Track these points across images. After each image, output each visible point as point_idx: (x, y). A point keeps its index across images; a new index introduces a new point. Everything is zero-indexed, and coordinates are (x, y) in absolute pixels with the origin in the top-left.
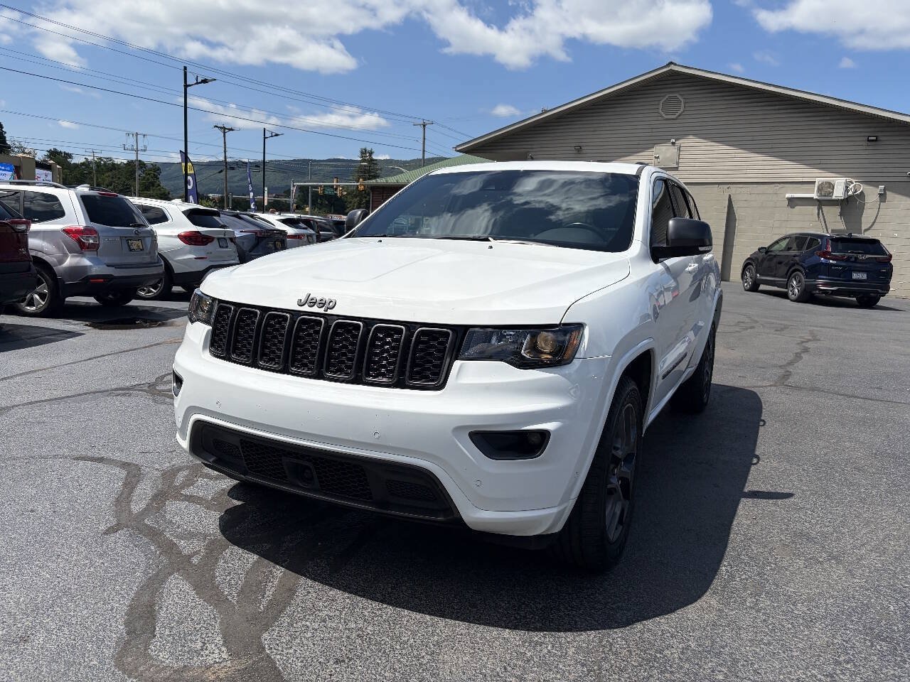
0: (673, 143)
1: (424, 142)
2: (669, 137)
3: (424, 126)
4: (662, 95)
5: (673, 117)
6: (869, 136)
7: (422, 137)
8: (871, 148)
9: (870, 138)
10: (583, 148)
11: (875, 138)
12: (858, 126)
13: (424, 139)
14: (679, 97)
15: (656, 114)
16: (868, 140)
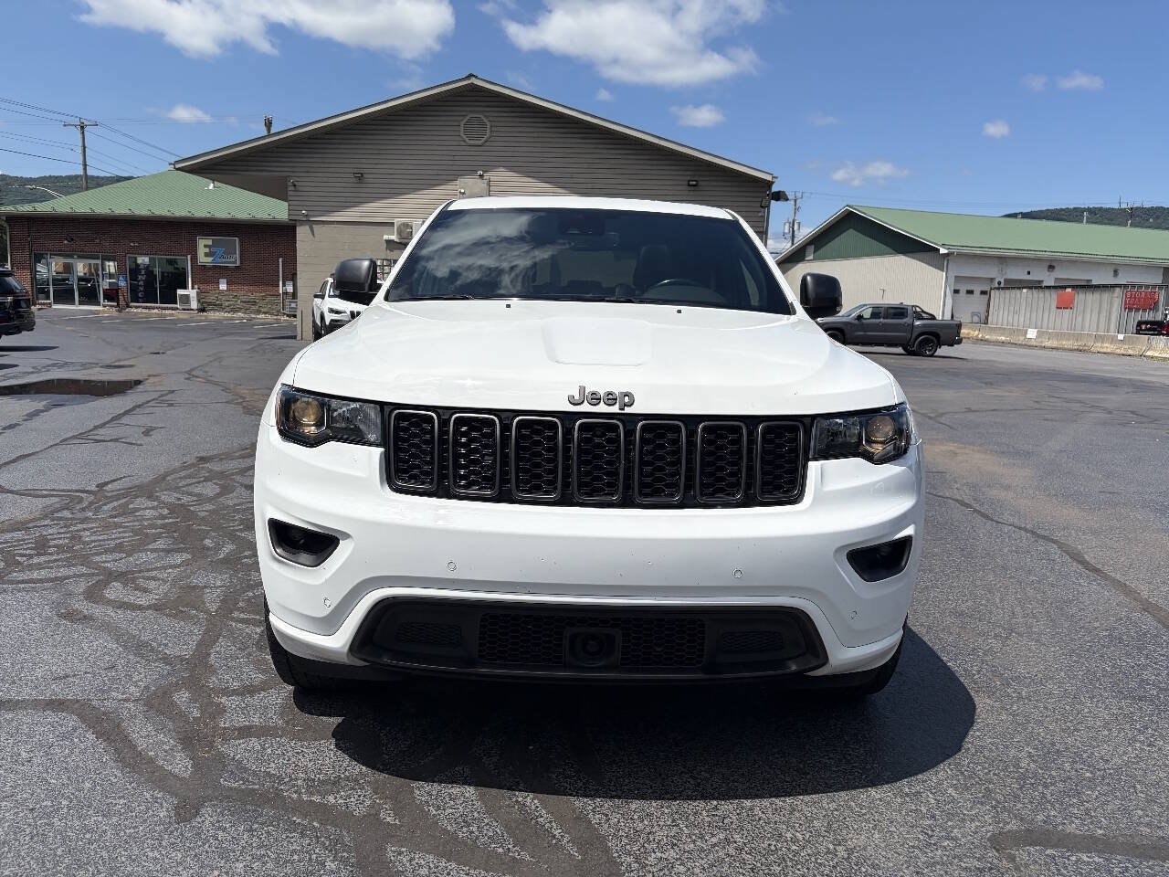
0: (481, 176)
1: (84, 151)
2: (476, 168)
3: (82, 128)
4: (464, 113)
5: (480, 143)
6: (689, 181)
7: (81, 144)
8: (691, 193)
9: (691, 183)
10: (365, 175)
11: (694, 183)
12: (678, 168)
13: (84, 147)
14: (483, 118)
15: (458, 138)
16: (689, 185)
